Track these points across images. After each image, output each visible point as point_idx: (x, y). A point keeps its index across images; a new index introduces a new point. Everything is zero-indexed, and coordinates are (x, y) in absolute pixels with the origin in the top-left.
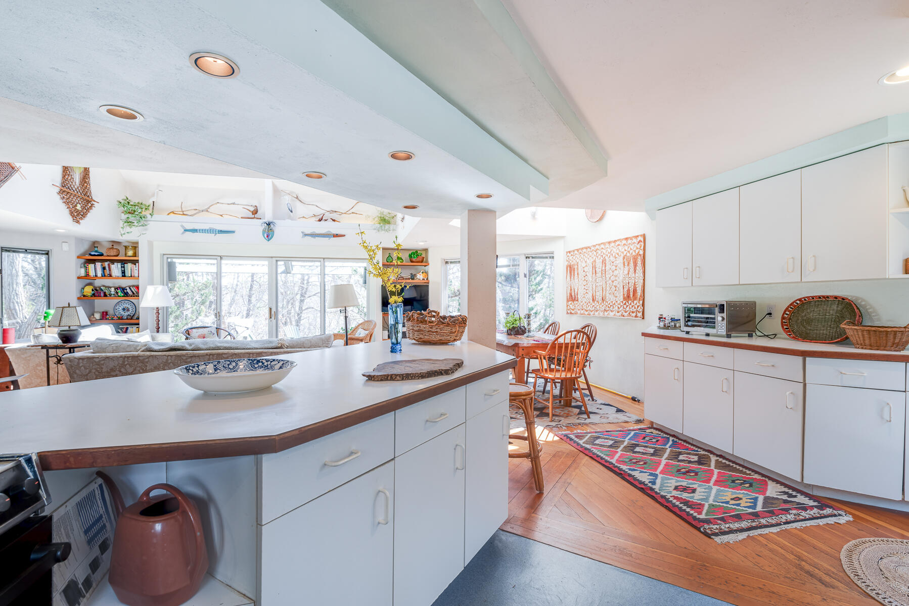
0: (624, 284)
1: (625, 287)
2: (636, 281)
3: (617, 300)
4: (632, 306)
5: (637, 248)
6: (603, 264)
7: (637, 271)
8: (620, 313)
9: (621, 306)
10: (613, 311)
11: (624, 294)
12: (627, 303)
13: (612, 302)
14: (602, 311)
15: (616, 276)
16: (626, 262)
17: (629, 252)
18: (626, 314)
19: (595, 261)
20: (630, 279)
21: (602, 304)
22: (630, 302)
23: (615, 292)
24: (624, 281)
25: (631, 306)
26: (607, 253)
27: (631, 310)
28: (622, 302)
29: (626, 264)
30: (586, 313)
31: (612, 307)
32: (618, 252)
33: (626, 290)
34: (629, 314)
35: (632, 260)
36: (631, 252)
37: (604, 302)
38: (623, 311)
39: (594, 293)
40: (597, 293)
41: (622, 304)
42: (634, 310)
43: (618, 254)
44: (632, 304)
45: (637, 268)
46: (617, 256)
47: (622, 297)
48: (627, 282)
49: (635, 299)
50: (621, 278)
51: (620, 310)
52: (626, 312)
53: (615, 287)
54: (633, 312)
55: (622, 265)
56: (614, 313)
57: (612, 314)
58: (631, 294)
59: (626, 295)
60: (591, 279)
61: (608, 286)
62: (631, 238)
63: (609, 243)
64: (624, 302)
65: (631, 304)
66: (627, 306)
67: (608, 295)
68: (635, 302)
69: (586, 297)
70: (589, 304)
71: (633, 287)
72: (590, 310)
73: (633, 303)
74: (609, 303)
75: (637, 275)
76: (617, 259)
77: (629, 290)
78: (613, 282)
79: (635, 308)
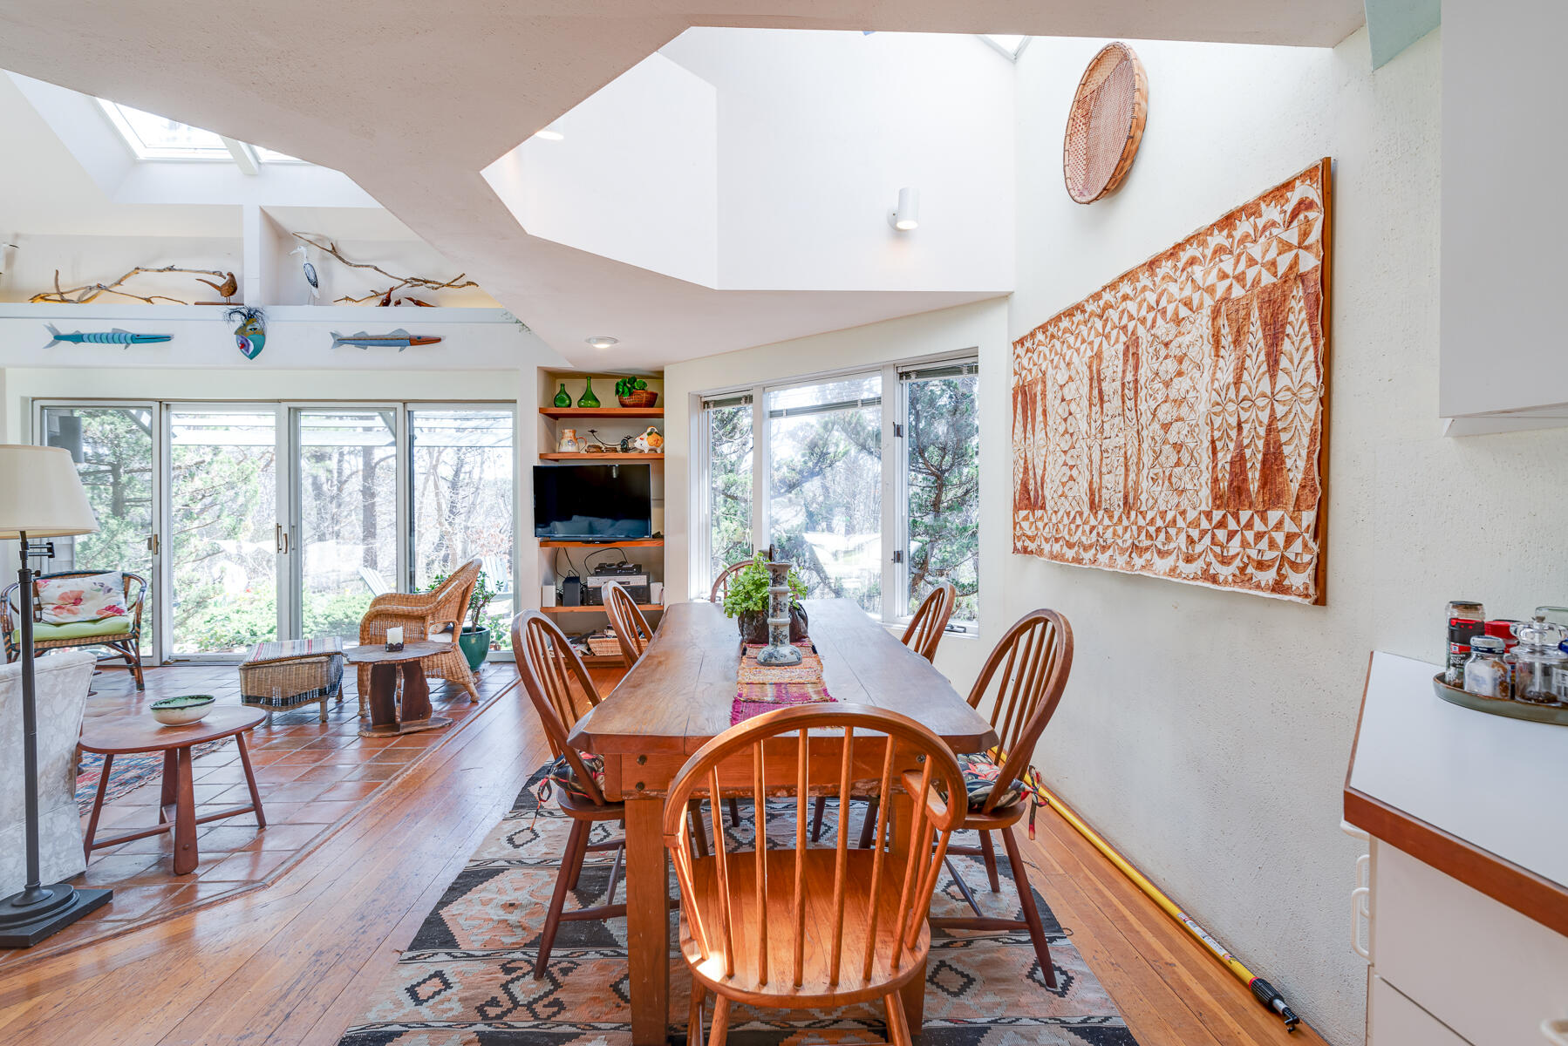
0: (1217, 434)
1: (1219, 445)
2: (1280, 410)
3: (1185, 504)
4: (1259, 536)
5: (1286, 247)
6: (1126, 362)
7: (1284, 362)
8: (1197, 566)
9: (1203, 533)
10: (1169, 553)
11: (1216, 481)
12: (1230, 519)
13: (1163, 514)
14: (1122, 551)
15: (1178, 403)
16: (1224, 331)
17: (1240, 279)
18: (1225, 572)
19: (1098, 356)
20: (1246, 404)
21: (1125, 522)
22: (1245, 515)
23: (1178, 470)
24: (1217, 423)
25: (1250, 535)
26: (1143, 312)
27: (1253, 553)
28: (1208, 515)
29: (1227, 341)
30: (1070, 553)
31: (1162, 536)
32: (1188, 292)
33: (1224, 458)
34: (1242, 570)
35: (1255, 315)
36: (1251, 274)
37: (1133, 514)
38: (1211, 558)
39: (1096, 478)
40: (1106, 477)
41: (1205, 524)
42: (1269, 555)
43: (1188, 304)
44: (1258, 525)
45: (1287, 345)
46: (1183, 312)
47: (1205, 492)
48: (1233, 421)
49: (1273, 497)
50: (1202, 408)
51: (1199, 548)
52: (1225, 561)
53: (1178, 447)
54: (1261, 565)
55: (1208, 348)
56: (1169, 562)
57: (1162, 565)
58: (1254, 477)
59: (1224, 485)
60: (1084, 426)
61: (1145, 446)
62: (1251, 210)
63: (1152, 265)
64: (1217, 515)
65: (1249, 525)
66: (1231, 535)
67: (1145, 484)
68: (1274, 516)
69: (1070, 494)
70: (1078, 521)
71: (1260, 444)
72: (1080, 543)
73: (1264, 520)
74: (1149, 516)
75: (1282, 380)
76: (1187, 326)
77: (1239, 461)
78: (1166, 427)
79: (1272, 544)
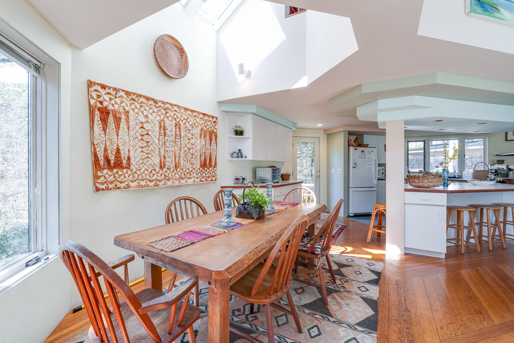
0: (201, 153)
1: (201, 155)
2: (211, 152)
3: (194, 167)
4: (208, 172)
5: (213, 126)
6: (176, 128)
7: (212, 144)
8: (199, 179)
9: (199, 173)
10: (191, 178)
11: (201, 162)
12: (208, 170)
13: (188, 169)
14: (176, 180)
15: (193, 144)
16: (203, 134)
17: (206, 126)
18: (203, 179)
19: (163, 120)
20: (206, 149)
21: (175, 172)
22: (206, 169)
23: (192, 159)
24: (201, 151)
25: (206, 172)
26: (182, 118)
27: (207, 175)
28: (199, 169)
29: (203, 136)
30: (152, 184)
31: (189, 174)
32: (195, 122)
33: (203, 158)
34: (206, 179)
35: (208, 134)
36: (208, 127)
37: (178, 170)
38: (201, 177)
39: (163, 159)
40: (167, 159)
41: (199, 171)
42: (210, 175)
43: (195, 124)
45: (212, 142)
46: (194, 125)
47: (199, 164)
48: (204, 152)
49: (211, 166)
50: (199, 148)
51: (198, 176)
52: (203, 178)
53: (192, 154)
54: (209, 177)
55: (199, 136)
56: (192, 180)
57: (190, 181)
58: (208, 162)
59: (203, 163)
60: (157, 141)
61: (182, 152)
62: (208, 116)
63: (186, 109)
64: (201, 169)
66: (203, 173)
67: (182, 162)
68: (210, 169)
69: (148, 164)
70: (153, 172)
71: (209, 157)
72: (157, 180)
73: (204, 169)
74: (184, 170)
75: (212, 147)
76: (194, 129)
77: (205, 159)
78: (189, 149)
79: (210, 174)
